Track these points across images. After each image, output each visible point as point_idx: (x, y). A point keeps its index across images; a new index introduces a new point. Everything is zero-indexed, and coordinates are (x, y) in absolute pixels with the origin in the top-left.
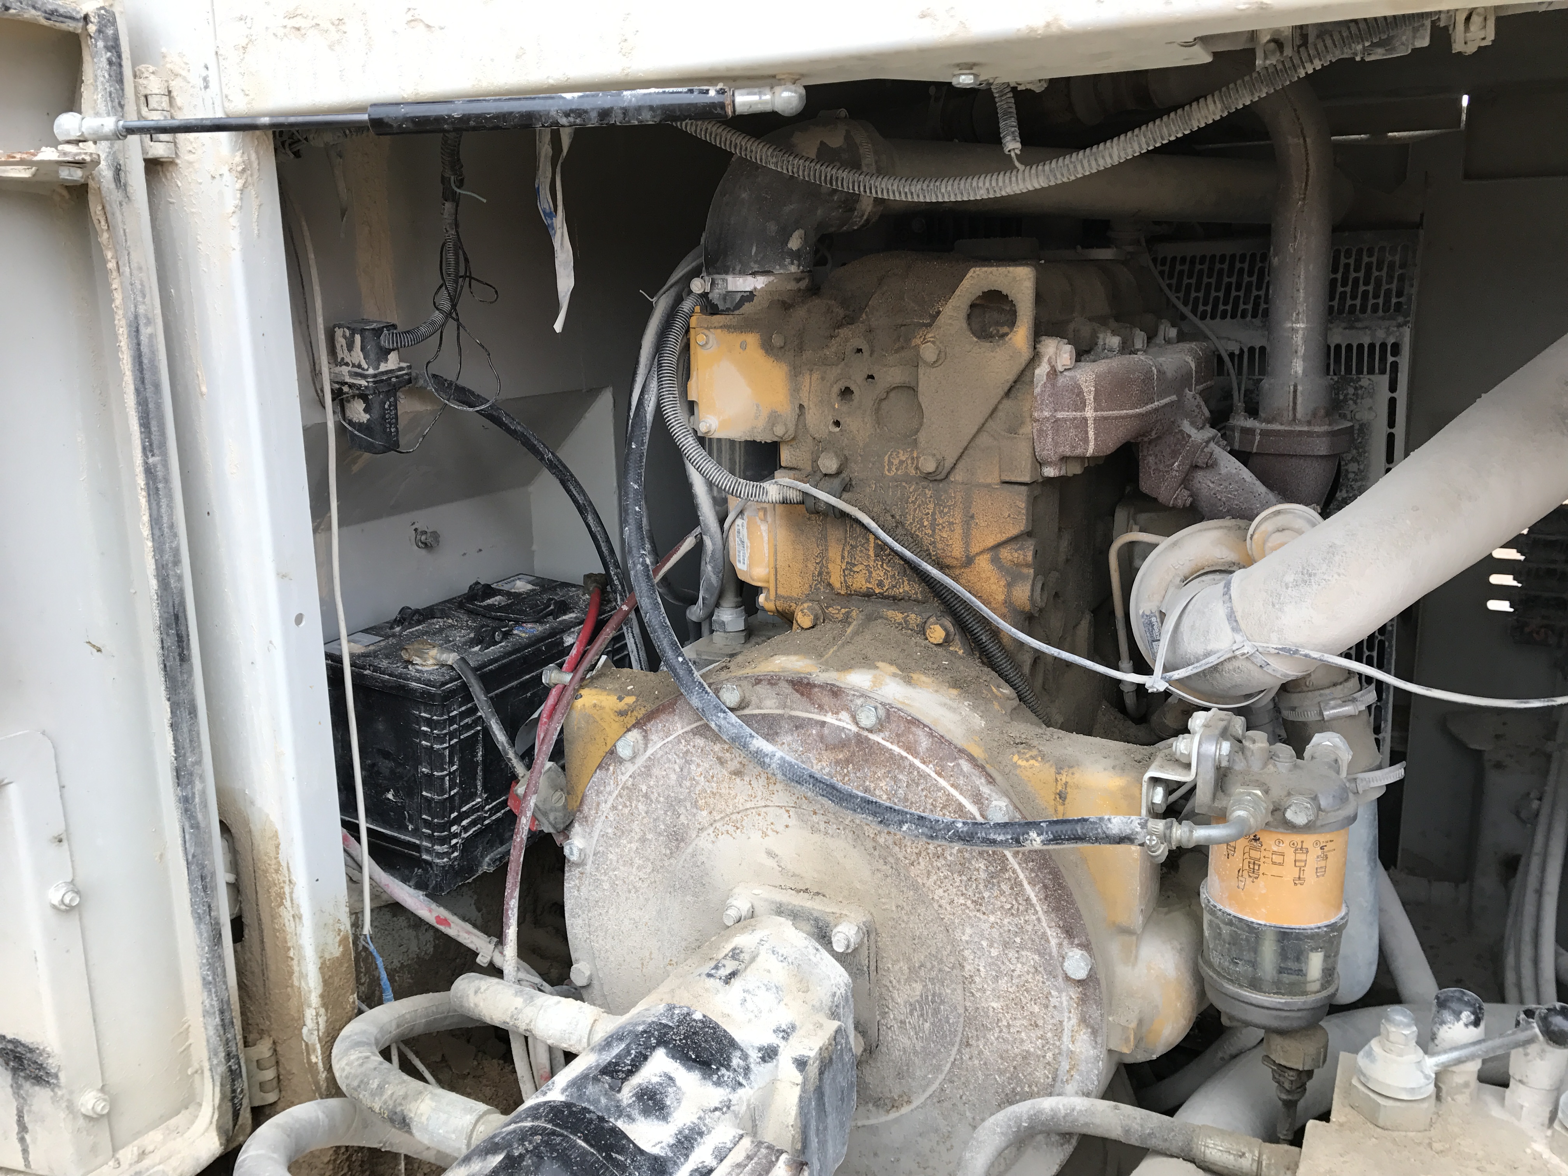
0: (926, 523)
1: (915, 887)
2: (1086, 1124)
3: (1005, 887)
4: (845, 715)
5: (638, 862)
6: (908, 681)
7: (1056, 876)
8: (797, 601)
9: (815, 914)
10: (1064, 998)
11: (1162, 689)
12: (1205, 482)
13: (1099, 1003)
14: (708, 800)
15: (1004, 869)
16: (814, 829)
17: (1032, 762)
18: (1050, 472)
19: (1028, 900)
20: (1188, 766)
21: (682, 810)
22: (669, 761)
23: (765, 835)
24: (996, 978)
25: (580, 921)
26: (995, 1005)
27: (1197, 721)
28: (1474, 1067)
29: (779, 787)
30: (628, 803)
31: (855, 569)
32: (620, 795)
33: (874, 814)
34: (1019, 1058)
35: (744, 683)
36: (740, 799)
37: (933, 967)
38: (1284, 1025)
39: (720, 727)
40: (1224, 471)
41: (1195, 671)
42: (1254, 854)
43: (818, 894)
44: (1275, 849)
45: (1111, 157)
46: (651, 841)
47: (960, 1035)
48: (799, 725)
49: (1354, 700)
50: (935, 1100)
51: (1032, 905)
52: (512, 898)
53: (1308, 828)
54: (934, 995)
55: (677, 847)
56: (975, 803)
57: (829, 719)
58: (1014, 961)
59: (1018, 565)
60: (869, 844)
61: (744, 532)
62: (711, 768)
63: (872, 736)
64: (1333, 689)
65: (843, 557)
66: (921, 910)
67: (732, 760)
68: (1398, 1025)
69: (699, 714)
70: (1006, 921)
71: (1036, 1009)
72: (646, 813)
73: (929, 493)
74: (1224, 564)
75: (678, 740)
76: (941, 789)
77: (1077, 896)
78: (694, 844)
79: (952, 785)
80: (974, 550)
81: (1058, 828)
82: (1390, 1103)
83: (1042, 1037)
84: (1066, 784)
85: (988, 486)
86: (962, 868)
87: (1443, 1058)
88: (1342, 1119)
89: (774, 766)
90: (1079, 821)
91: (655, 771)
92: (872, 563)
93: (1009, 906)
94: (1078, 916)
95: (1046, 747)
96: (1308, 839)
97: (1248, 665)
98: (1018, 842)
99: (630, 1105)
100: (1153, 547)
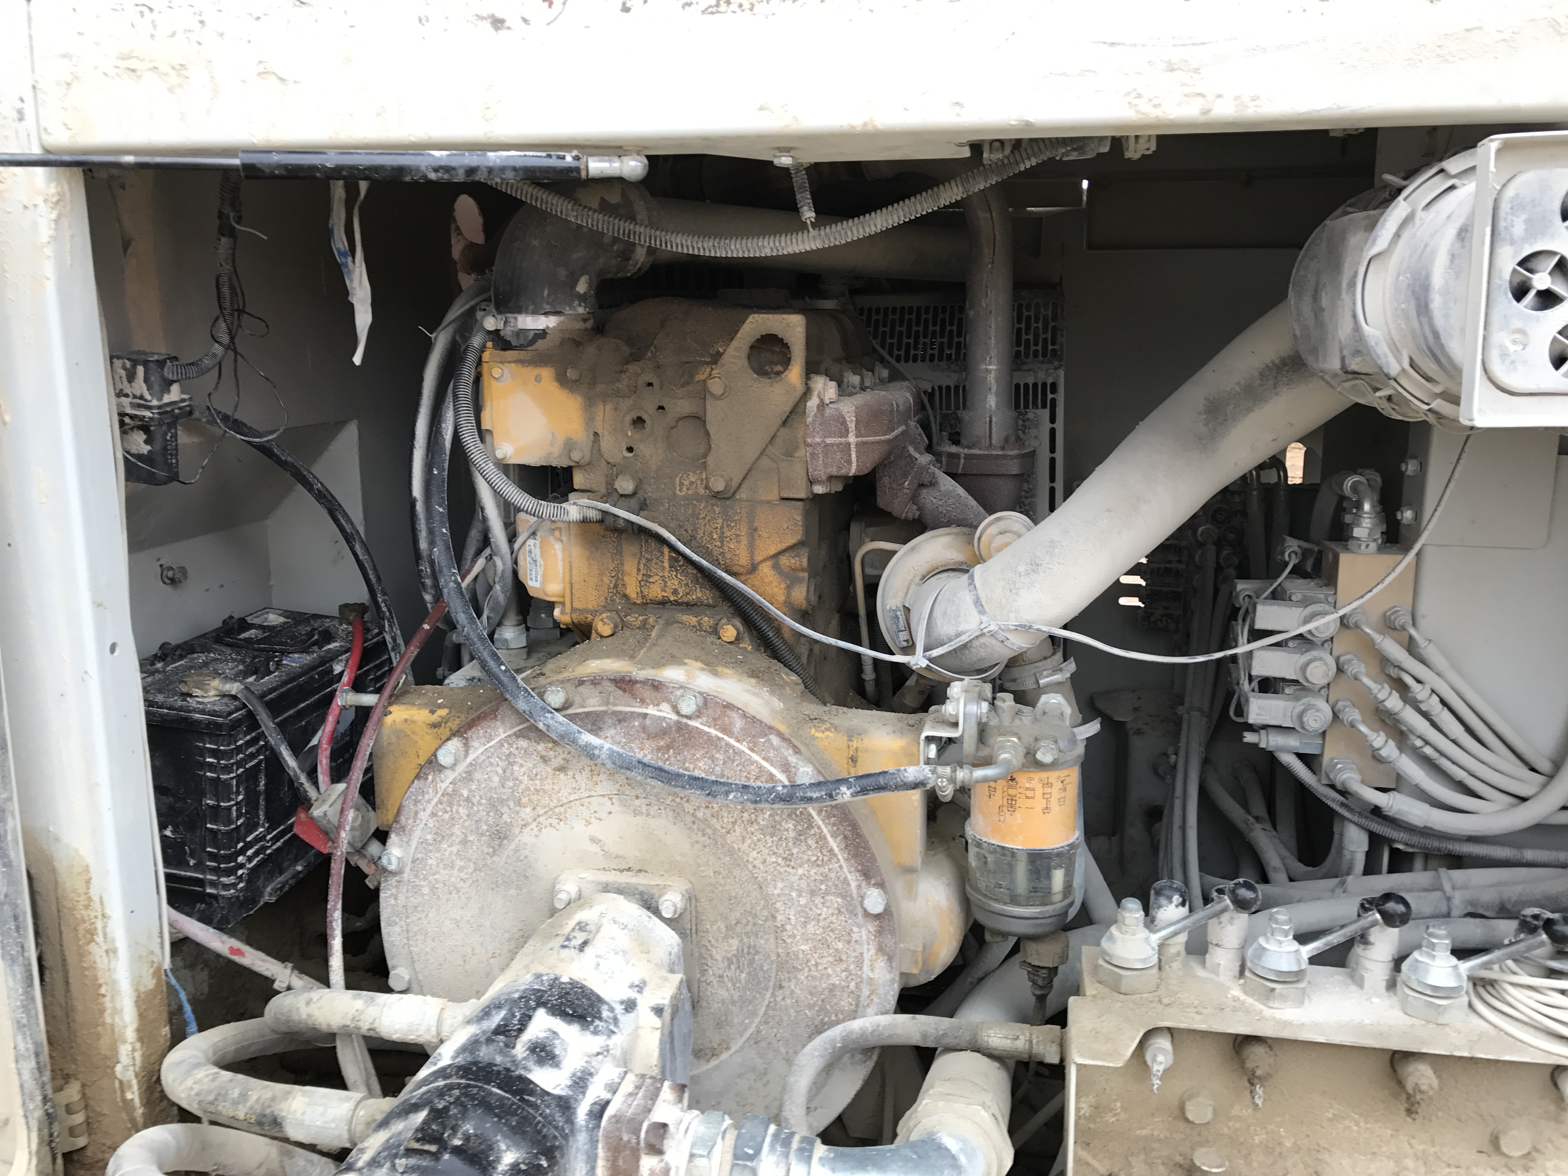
0: (715, 536)
1: (731, 852)
2: (891, 1036)
3: (811, 842)
4: (665, 706)
5: (459, 863)
6: (715, 674)
7: (854, 827)
8: (595, 613)
9: (641, 888)
10: (864, 933)
11: (924, 666)
12: (929, 498)
13: (893, 933)
14: (532, 797)
15: (810, 826)
16: (636, 813)
17: (827, 733)
18: (819, 489)
19: (831, 851)
20: (956, 725)
21: (505, 810)
22: (492, 764)
23: (588, 823)
24: (805, 924)
25: (397, 929)
26: (804, 947)
27: (955, 690)
28: (1183, 938)
29: (603, 777)
30: (448, 809)
31: (651, 580)
32: (440, 802)
33: (702, 788)
34: (826, 992)
35: (568, 685)
36: (564, 792)
37: (748, 922)
38: (1039, 930)
39: (548, 726)
40: (942, 488)
41: (951, 649)
42: (1012, 792)
43: (640, 871)
44: (1028, 785)
45: (876, 226)
46: (472, 842)
47: (773, 979)
48: (621, 719)
49: (1061, 670)
50: (752, 1042)
51: (835, 855)
52: (336, 909)
53: (1054, 765)
54: (749, 947)
55: (500, 845)
56: (784, 771)
57: (651, 710)
58: (820, 906)
59: (794, 570)
60: (689, 819)
61: (537, 552)
62: (535, 766)
63: (690, 722)
64: (1044, 662)
65: (639, 570)
66: (737, 872)
67: (555, 757)
68: (1131, 911)
69: (522, 717)
70: (812, 872)
71: (840, 945)
72: (468, 816)
73: (717, 510)
74: (955, 563)
75: (501, 744)
76: (753, 762)
77: (871, 843)
78: (516, 841)
79: (764, 759)
80: (758, 558)
81: (864, 782)
82: (1129, 973)
83: (846, 970)
84: (857, 749)
85: (769, 502)
86: (774, 829)
87: (1164, 933)
88: (1094, 992)
89: (603, 756)
90: (880, 773)
91: (477, 775)
92: (666, 574)
93: (815, 858)
94: (873, 859)
95: (836, 721)
96: (1053, 776)
97: (994, 642)
98: (831, 796)
99: (524, 1059)
100: (893, 553)
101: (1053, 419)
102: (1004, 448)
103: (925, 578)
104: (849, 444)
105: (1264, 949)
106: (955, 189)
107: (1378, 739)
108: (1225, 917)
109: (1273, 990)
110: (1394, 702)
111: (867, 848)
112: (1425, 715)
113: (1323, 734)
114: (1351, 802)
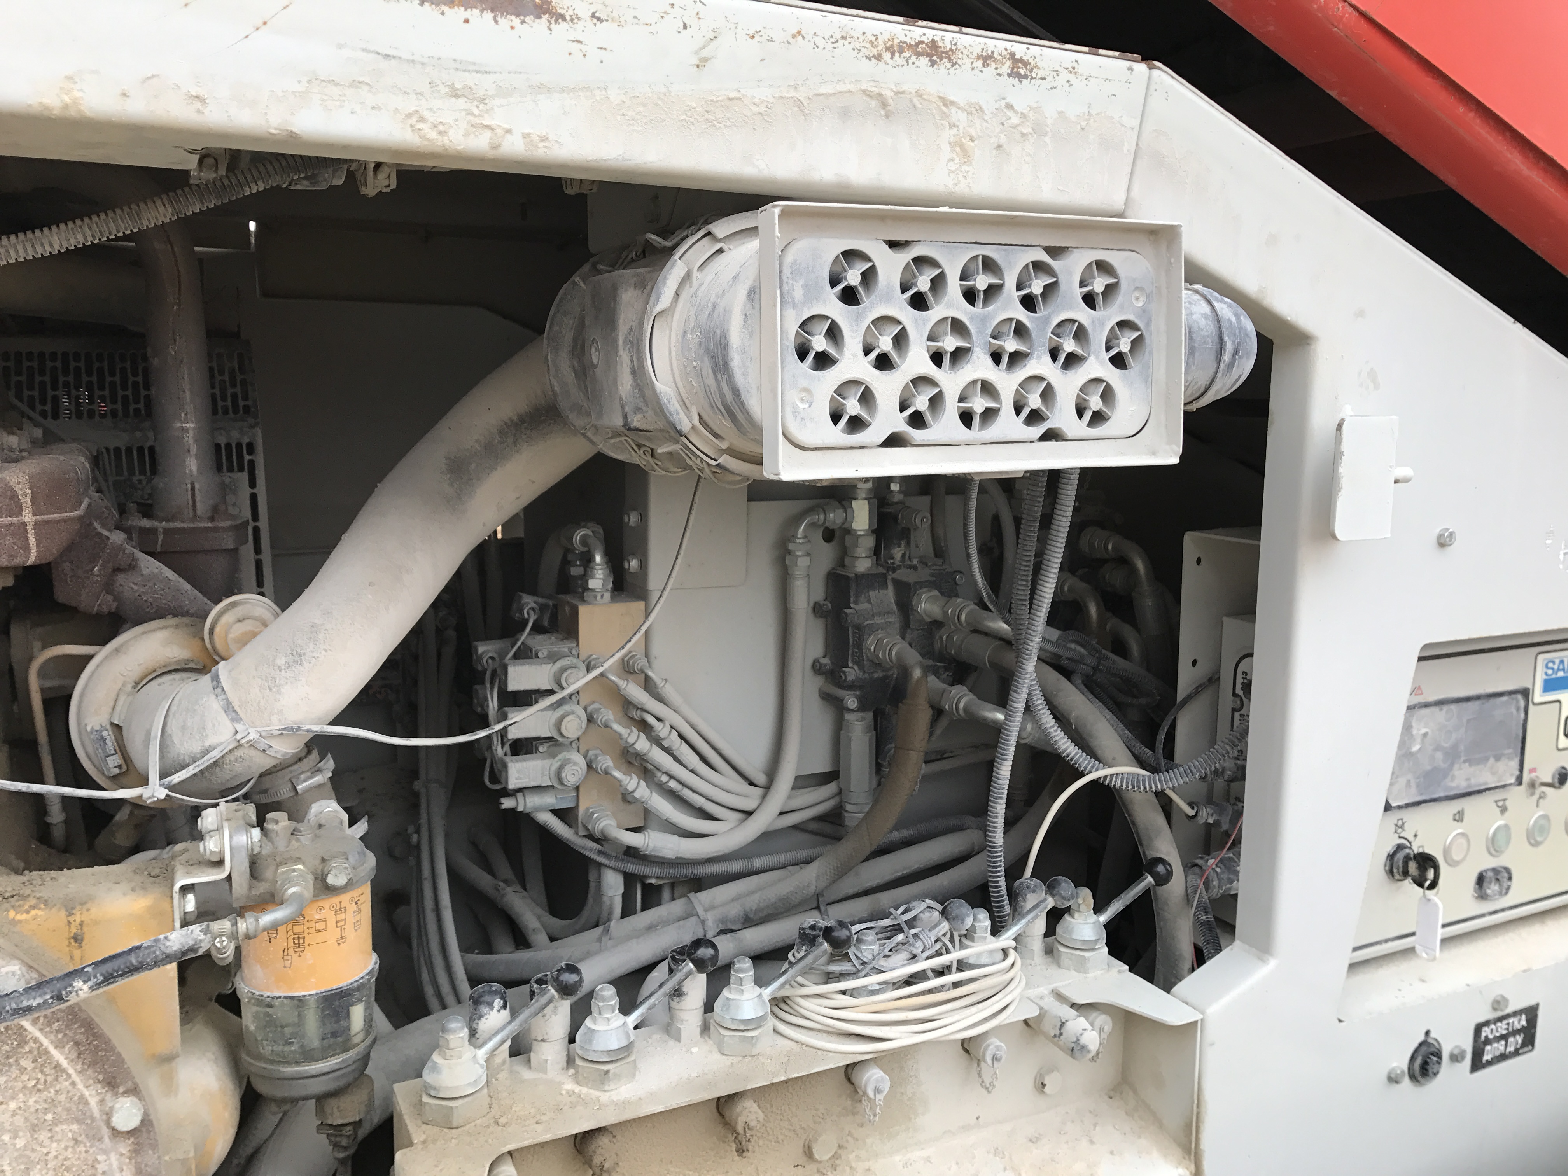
3: (26, 1063)
10: (113, 1157)
11: (162, 797)
12: (128, 585)
13: (154, 1146)
15: (23, 1042)
17: (33, 912)
19: (57, 1067)
20: (220, 863)
27: (209, 819)
28: (506, 1046)
38: (341, 1083)
40: (146, 572)
41: (197, 770)
42: (298, 929)
44: (317, 917)
49: (320, 770)
51: (64, 1070)
53: (349, 886)
58: (47, 1142)
64: (300, 764)
68: (454, 1031)
70: (31, 1102)
74: (178, 662)
77: (115, 1041)
81: (108, 967)
82: (460, 1102)
84: (82, 924)
87: (490, 1045)
88: (422, 1139)
90: (131, 951)
93: (33, 1083)
94: (120, 1061)
95: (44, 893)
96: (345, 899)
97: (253, 752)
98: (59, 998)
100: (89, 658)
101: (253, 484)
102: (212, 519)
103: (139, 684)
104: (24, 525)
105: (593, 1031)
106: (161, 209)
107: (632, 783)
108: (551, 1008)
109: (607, 1072)
110: (642, 744)
111: (109, 1047)
112: (668, 750)
113: (577, 788)
114: (606, 848)
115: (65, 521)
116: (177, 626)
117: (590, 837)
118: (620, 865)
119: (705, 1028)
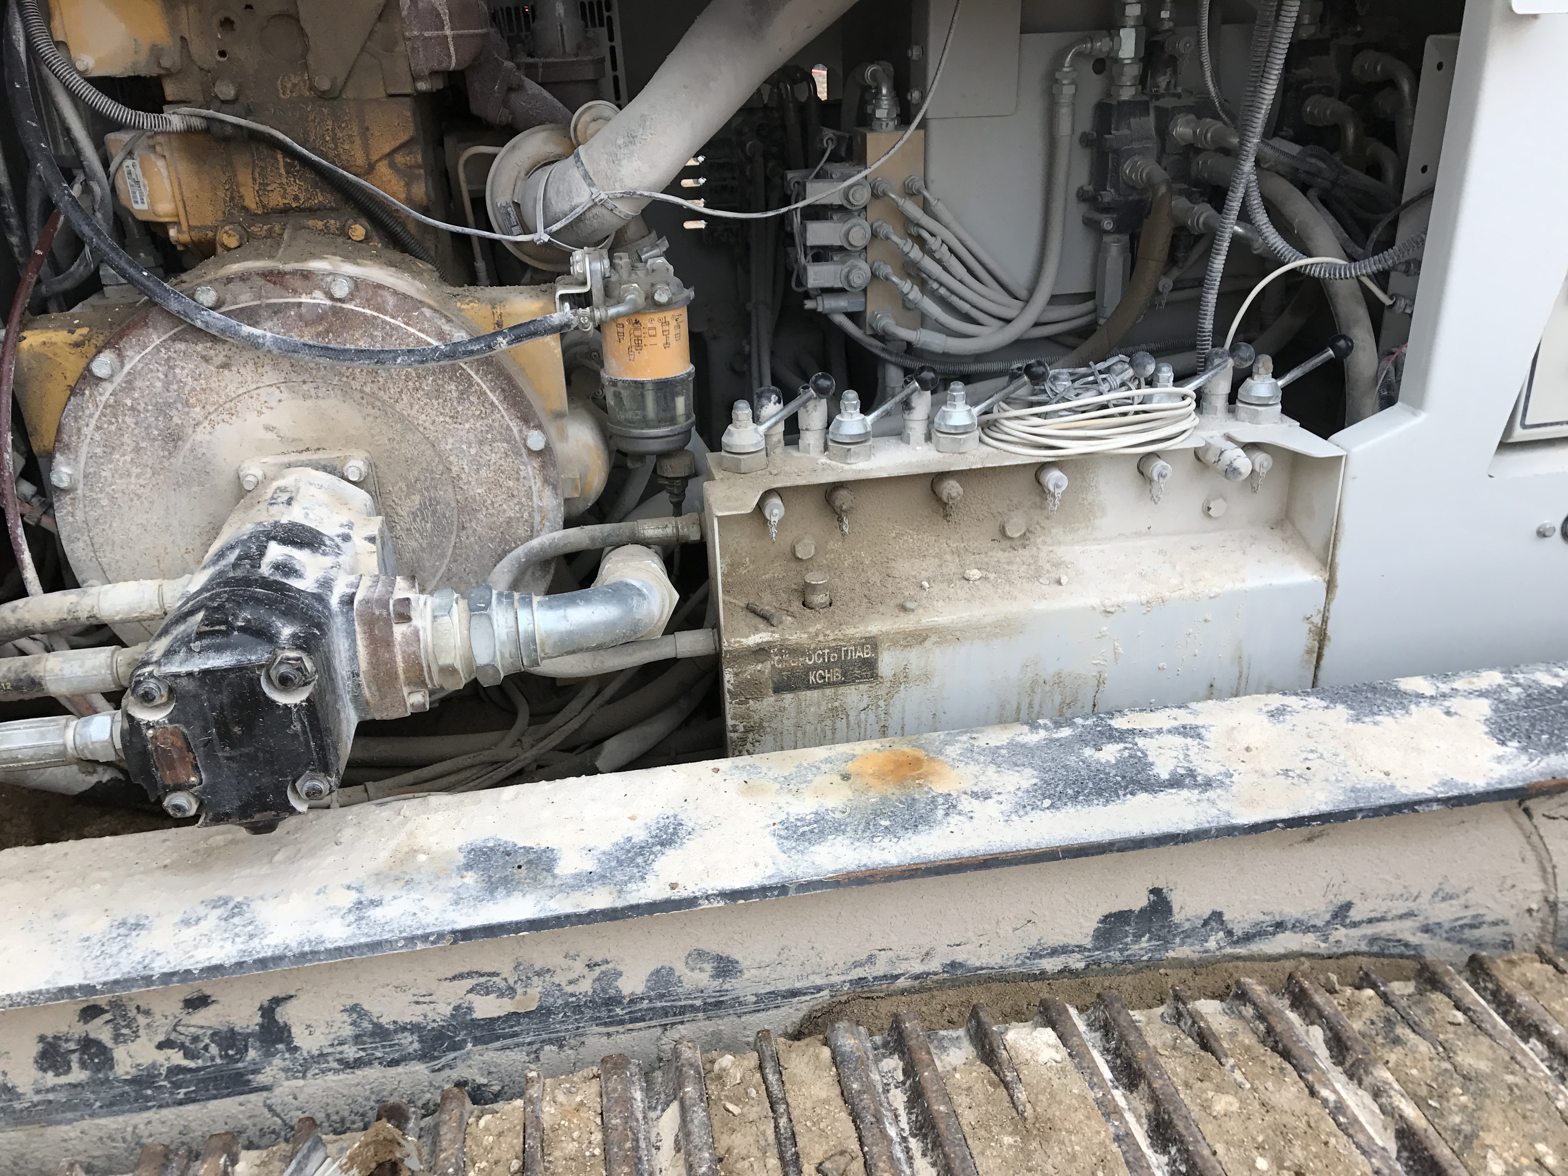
0: (328, 138)
1: (402, 419)
2: (565, 545)
3: (473, 399)
4: (318, 294)
5: (135, 470)
7: (509, 379)
8: (215, 229)
9: (323, 463)
10: (530, 469)
11: (546, 241)
12: (518, 101)
13: (553, 466)
14: (199, 396)
15: (471, 385)
16: (305, 397)
17: (471, 305)
18: (422, 86)
19: (492, 404)
20: (584, 282)
21: (174, 412)
22: (152, 371)
23: (260, 413)
24: (478, 471)
25: (81, 544)
26: (479, 491)
27: (577, 258)
28: (781, 427)
29: (267, 368)
30: (113, 420)
31: (269, 188)
32: (103, 414)
33: (370, 358)
34: (504, 525)
35: (217, 284)
36: (232, 387)
37: (426, 478)
38: (671, 446)
39: (206, 323)
41: (567, 222)
42: (637, 333)
43: (319, 449)
44: (649, 325)
46: (145, 448)
47: (456, 523)
48: (277, 310)
49: (658, 245)
51: (496, 407)
53: (668, 305)
54: (430, 500)
55: (175, 447)
56: (439, 340)
57: (304, 299)
58: (489, 453)
59: (410, 167)
60: (357, 396)
61: (138, 172)
62: (197, 367)
63: (344, 306)
64: (643, 240)
65: (254, 179)
66: (409, 436)
67: (216, 355)
68: (742, 409)
69: (175, 319)
70: (478, 425)
71: (511, 483)
72: (136, 424)
73: (325, 111)
74: (554, 156)
75: (157, 349)
76: (410, 335)
77: (526, 392)
78: (191, 441)
79: (419, 331)
80: (374, 157)
81: (517, 331)
82: (746, 457)
83: (519, 503)
84: (501, 312)
85: (377, 100)
86: (438, 393)
87: (767, 424)
88: (721, 476)
89: (268, 343)
90: (530, 323)
91: (138, 383)
92: (284, 181)
93: (479, 412)
94: (530, 406)
95: (477, 295)
96: (669, 315)
97: (604, 211)
98: (490, 347)
99: (271, 575)
100: (494, 156)
101: (611, 39)
102: (576, 55)
103: (529, 173)
104: (446, 37)
105: (841, 422)
107: (906, 286)
108: (811, 405)
109: (849, 450)
110: (915, 253)
111: (523, 397)
112: (939, 262)
113: (865, 291)
114: (889, 346)
115: (472, 36)
116: (552, 130)
117: (875, 336)
118: (899, 360)
119: (928, 438)
